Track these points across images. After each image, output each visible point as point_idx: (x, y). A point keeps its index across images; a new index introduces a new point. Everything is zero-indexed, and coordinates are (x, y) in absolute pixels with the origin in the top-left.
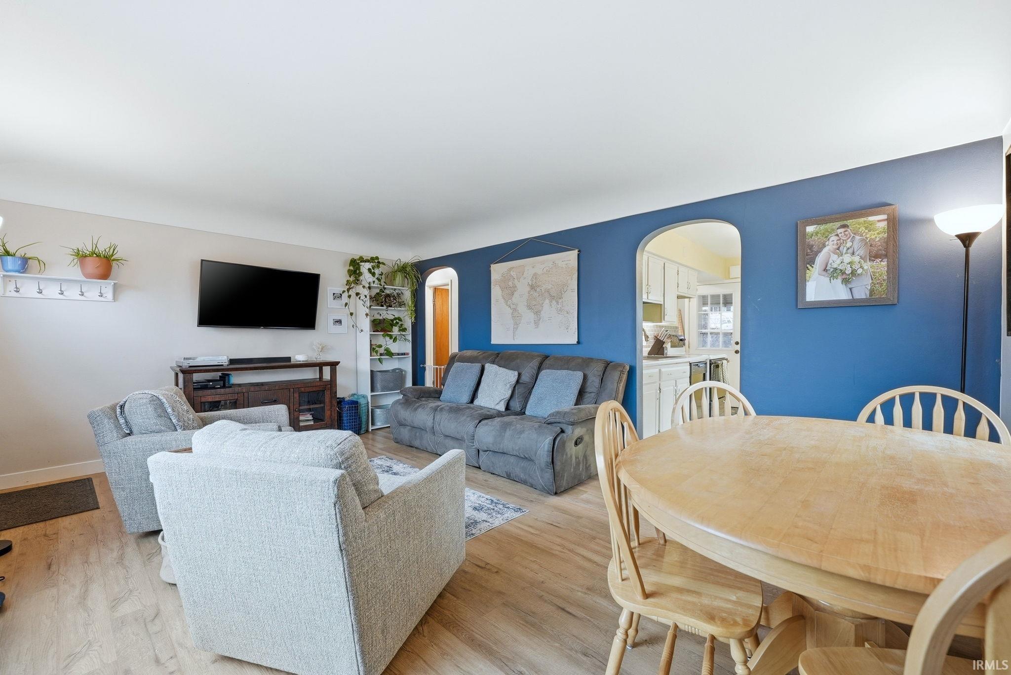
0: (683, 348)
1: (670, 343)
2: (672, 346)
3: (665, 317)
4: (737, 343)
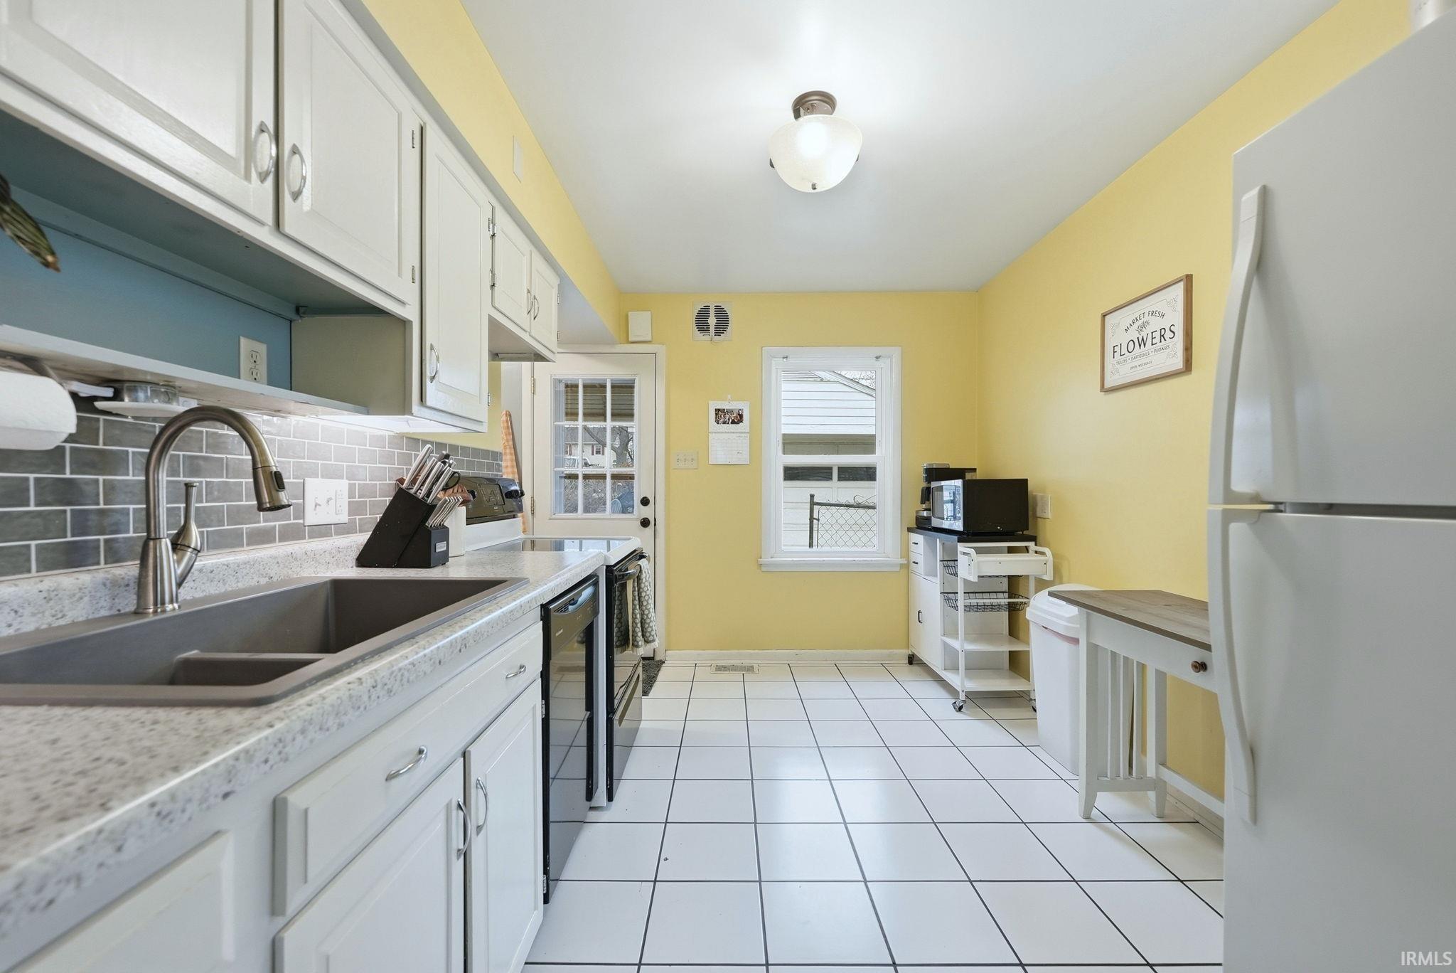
0: (518, 521)
1: (462, 511)
2: (471, 520)
3: (430, 387)
4: (645, 502)
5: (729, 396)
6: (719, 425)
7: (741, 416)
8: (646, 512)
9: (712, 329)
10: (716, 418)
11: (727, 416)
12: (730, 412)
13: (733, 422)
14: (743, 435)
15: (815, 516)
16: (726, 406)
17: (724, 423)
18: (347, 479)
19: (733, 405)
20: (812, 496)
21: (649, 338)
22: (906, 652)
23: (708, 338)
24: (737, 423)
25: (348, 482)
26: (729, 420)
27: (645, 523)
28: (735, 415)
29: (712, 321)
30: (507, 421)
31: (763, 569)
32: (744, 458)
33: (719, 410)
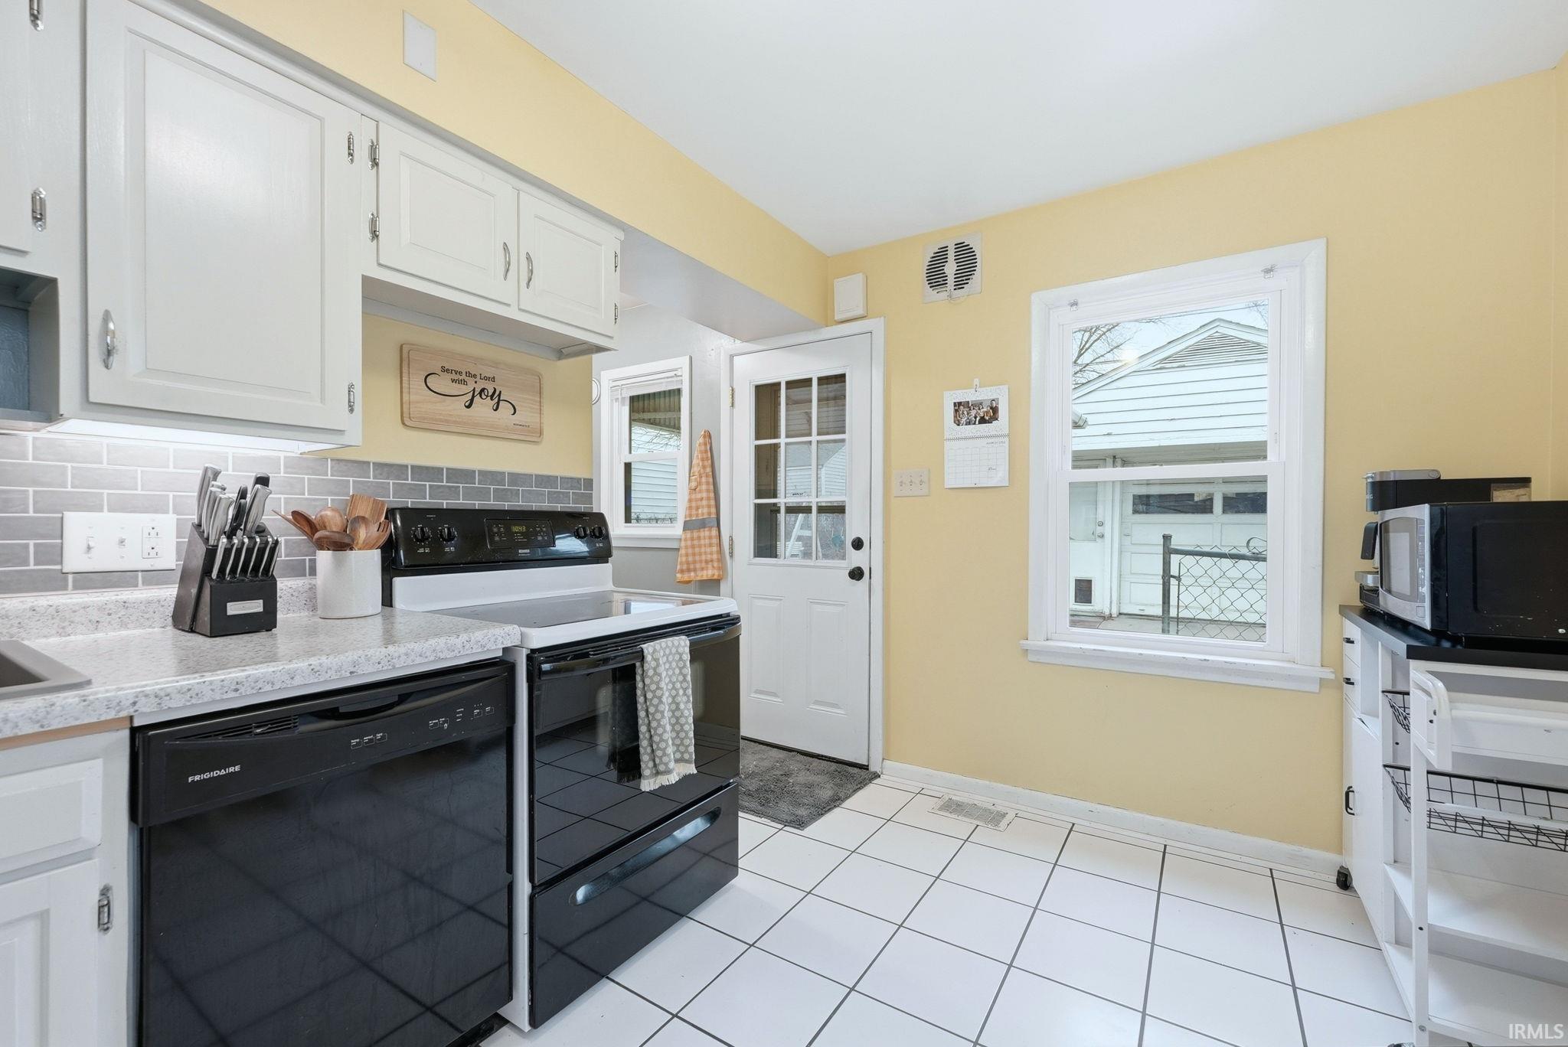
4: (858, 544)
5: (976, 381)
6: (961, 427)
7: (995, 410)
8: (857, 558)
9: (951, 280)
10: (955, 417)
11: (973, 413)
12: (978, 405)
13: (983, 421)
14: (996, 440)
15: (1174, 571)
16: (969, 396)
17: (968, 423)
18: (174, 513)
19: (984, 395)
20: (1167, 538)
21: (860, 312)
22: (1335, 860)
23: (944, 295)
24: (989, 422)
25: (175, 517)
26: (976, 417)
27: (856, 574)
28: (985, 410)
29: (950, 268)
30: (705, 444)
31: (1031, 657)
32: (1000, 477)
33: (960, 404)
